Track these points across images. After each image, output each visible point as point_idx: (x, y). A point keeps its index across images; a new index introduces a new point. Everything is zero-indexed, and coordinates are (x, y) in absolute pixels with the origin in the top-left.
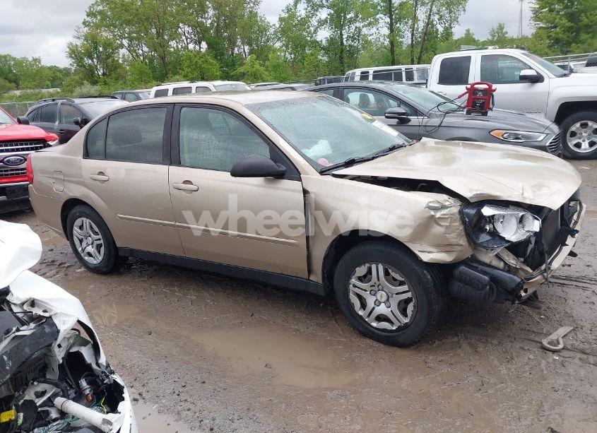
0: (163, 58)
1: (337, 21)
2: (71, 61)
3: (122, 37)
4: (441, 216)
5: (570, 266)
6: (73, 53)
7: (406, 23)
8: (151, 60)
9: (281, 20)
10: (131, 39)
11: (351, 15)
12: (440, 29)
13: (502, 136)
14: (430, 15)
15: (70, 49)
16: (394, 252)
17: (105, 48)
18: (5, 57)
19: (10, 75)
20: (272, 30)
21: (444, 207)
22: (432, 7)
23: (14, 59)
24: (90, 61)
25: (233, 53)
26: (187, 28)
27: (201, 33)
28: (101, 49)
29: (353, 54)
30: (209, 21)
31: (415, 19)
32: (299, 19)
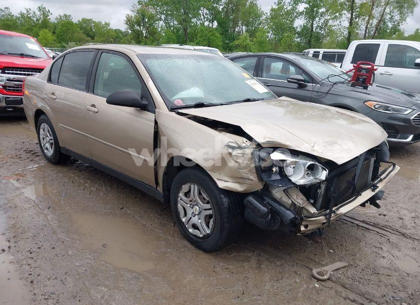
0: (185, 30)
1: (311, 14)
2: (126, 26)
3: (162, 13)
4: (237, 155)
5: (385, 215)
6: (129, 21)
7: (364, 19)
8: (178, 30)
9: (272, 10)
10: (167, 15)
11: (323, 10)
12: (390, 25)
13: (374, 106)
14: (383, 14)
15: (127, 18)
16: (204, 177)
17: (149, 20)
18: (89, 20)
19: (91, 32)
20: (264, 17)
21: (240, 147)
22: (385, 8)
23: (94, 22)
24: (138, 28)
25: (234, 31)
26: (205, 11)
27: (215, 15)
28: (146, 20)
29: (319, 39)
30: (221, 7)
31: (371, 16)
32: (286, 10)
